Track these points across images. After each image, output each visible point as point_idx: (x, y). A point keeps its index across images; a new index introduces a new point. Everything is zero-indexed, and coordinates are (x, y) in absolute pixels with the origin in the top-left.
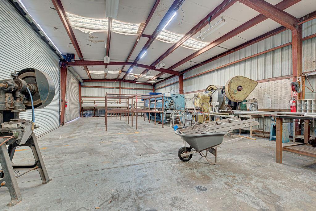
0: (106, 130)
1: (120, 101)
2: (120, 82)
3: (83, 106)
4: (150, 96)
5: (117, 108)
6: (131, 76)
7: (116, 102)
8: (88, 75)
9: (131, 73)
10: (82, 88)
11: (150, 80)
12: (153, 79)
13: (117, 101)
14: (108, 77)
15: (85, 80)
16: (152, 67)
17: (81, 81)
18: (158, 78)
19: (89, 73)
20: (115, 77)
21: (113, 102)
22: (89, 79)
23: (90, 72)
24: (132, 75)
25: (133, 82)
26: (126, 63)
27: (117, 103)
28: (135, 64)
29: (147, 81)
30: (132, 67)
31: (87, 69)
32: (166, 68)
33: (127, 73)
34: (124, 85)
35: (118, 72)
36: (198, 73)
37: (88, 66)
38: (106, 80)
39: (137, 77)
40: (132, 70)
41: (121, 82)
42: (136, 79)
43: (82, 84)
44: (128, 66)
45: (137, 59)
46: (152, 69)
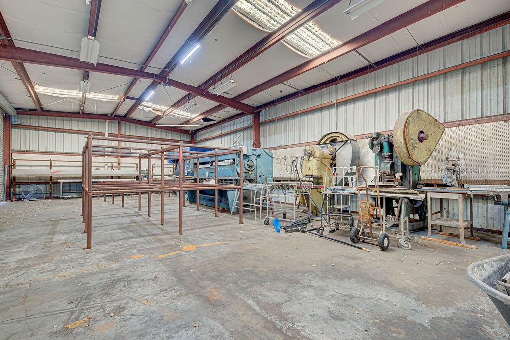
0: (89, 247)
1: (119, 164)
2: (119, 123)
3: (16, 173)
4: (191, 154)
5: (112, 178)
6: (147, 110)
7: (110, 164)
8: (31, 96)
9: (148, 102)
10: (15, 132)
11: (188, 122)
12: (195, 120)
13: (112, 163)
14: (88, 109)
15: (21, 111)
16: (202, 90)
17: (12, 112)
18: (205, 120)
19: (35, 93)
20: (108, 110)
21: (103, 164)
22: (37, 110)
23: (39, 89)
24: (150, 109)
25: (151, 124)
26: (140, 73)
27: (112, 167)
28: (162, 78)
29: (182, 124)
30: (153, 86)
31: (25, 76)
32: (230, 97)
33: (139, 101)
34: (128, 130)
35: (116, 97)
36: (299, 109)
37: (28, 66)
38: (82, 115)
39: (159, 114)
40: (152, 93)
41: (121, 122)
42: (158, 118)
43: (15, 121)
44: (145, 82)
45: (171, 65)
46: (202, 95)
